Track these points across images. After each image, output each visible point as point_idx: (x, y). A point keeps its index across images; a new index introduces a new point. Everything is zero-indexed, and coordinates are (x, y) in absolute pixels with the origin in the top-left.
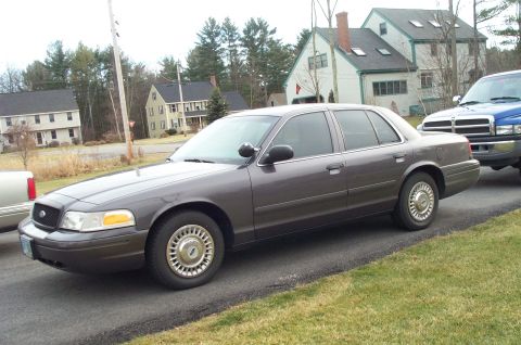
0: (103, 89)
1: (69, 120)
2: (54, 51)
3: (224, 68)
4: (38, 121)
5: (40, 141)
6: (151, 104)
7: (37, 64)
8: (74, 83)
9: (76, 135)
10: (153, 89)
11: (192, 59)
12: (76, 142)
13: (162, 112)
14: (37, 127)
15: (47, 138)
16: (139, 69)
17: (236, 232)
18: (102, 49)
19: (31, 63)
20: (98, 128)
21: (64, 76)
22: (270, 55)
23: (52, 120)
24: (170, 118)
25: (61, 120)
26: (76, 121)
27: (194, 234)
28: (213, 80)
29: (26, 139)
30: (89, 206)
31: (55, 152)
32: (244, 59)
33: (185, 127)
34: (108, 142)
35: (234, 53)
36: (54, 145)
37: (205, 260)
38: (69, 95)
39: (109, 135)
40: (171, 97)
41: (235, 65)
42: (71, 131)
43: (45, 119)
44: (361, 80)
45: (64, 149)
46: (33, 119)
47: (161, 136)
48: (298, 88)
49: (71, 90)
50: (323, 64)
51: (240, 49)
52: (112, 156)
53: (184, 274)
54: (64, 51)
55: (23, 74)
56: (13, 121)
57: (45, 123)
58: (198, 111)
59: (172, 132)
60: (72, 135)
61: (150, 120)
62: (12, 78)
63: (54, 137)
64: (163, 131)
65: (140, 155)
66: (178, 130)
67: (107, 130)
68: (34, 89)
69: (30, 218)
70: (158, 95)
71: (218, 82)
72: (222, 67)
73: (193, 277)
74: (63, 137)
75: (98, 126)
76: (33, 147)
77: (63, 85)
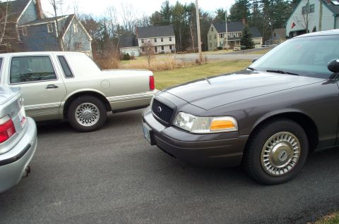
0: (187, 26)
1: (170, 41)
2: (165, 6)
3: (250, 15)
4: (156, 41)
5: (156, 51)
6: (210, 33)
7: (157, 12)
8: (173, 23)
9: (173, 49)
10: (212, 26)
11: (232, 10)
12: (173, 52)
13: (216, 37)
14: (155, 44)
15: (159, 50)
16: (205, 15)
17: (320, 139)
18: (188, 4)
19: (154, 12)
20: (183, 45)
21: (168, 19)
22: (277, 7)
23: (162, 41)
24: (219, 40)
25: (166, 41)
26: (173, 41)
27: (285, 140)
28: (244, 21)
29: (150, 50)
30: (200, 111)
31: (163, 56)
32: (261, 9)
33: (227, 46)
34: (188, 53)
35: (256, 6)
36: (163, 53)
37: (291, 162)
38: (170, 28)
39: (189, 49)
40: (221, 30)
41: (256, 12)
42: (171, 46)
43: (159, 40)
44: (335, 20)
45: (168, 55)
46: (153, 40)
47: (214, 50)
48: (294, 25)
49: (172, 25)
50: (312, 10)
51: (259, 4)
52: (191, 60)
53: (273, 172)
54: (169, 6)
55: (150, 18)
56: (145, 41)
57: (159, 42)
58: (235, 38)
59: (220, 48)
60: (171, 48)
61: (209, 42)
62: (145, 20)
63: (163, 49)
64: (215, 48)
65: (206, 60)
66: (223, 47)
67: (188, 46)
68: (155, 25)
69: (150, 109)
70: (214, 29)
71: (246, 21)
72: (249, 14)
73: (280, 176)
74: (167, 49)
75: (184, 45)
76: (153, 54)
77: (168, 23)
